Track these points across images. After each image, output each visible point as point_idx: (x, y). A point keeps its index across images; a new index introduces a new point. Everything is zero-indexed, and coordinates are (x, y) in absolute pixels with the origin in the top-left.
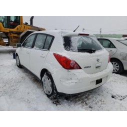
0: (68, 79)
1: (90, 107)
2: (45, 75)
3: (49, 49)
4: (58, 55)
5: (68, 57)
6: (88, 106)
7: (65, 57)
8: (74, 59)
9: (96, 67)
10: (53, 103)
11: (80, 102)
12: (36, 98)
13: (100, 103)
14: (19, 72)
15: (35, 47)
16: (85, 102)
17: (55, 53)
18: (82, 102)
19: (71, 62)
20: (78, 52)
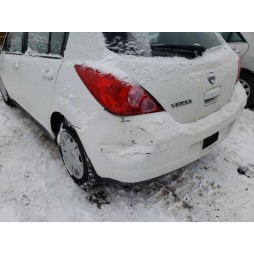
0: (123, 145)
1: (186, 206)
2: (62, 130)
3: (62, 54)
4: (88, 69)
5: (120, 74)
6: (180, 204)
7: (109, 77)
8: (141, 82)
9: (206, 101)
10: (90, 199)
11: (160, 193)
12: (45, 190)
13: (211, 191)
14: (8, 118)
15: (29, 49)
16: (173, 190)
17: (79, 63)
18: (165, 193)
19: (132, 92)
20: (154, 55)
